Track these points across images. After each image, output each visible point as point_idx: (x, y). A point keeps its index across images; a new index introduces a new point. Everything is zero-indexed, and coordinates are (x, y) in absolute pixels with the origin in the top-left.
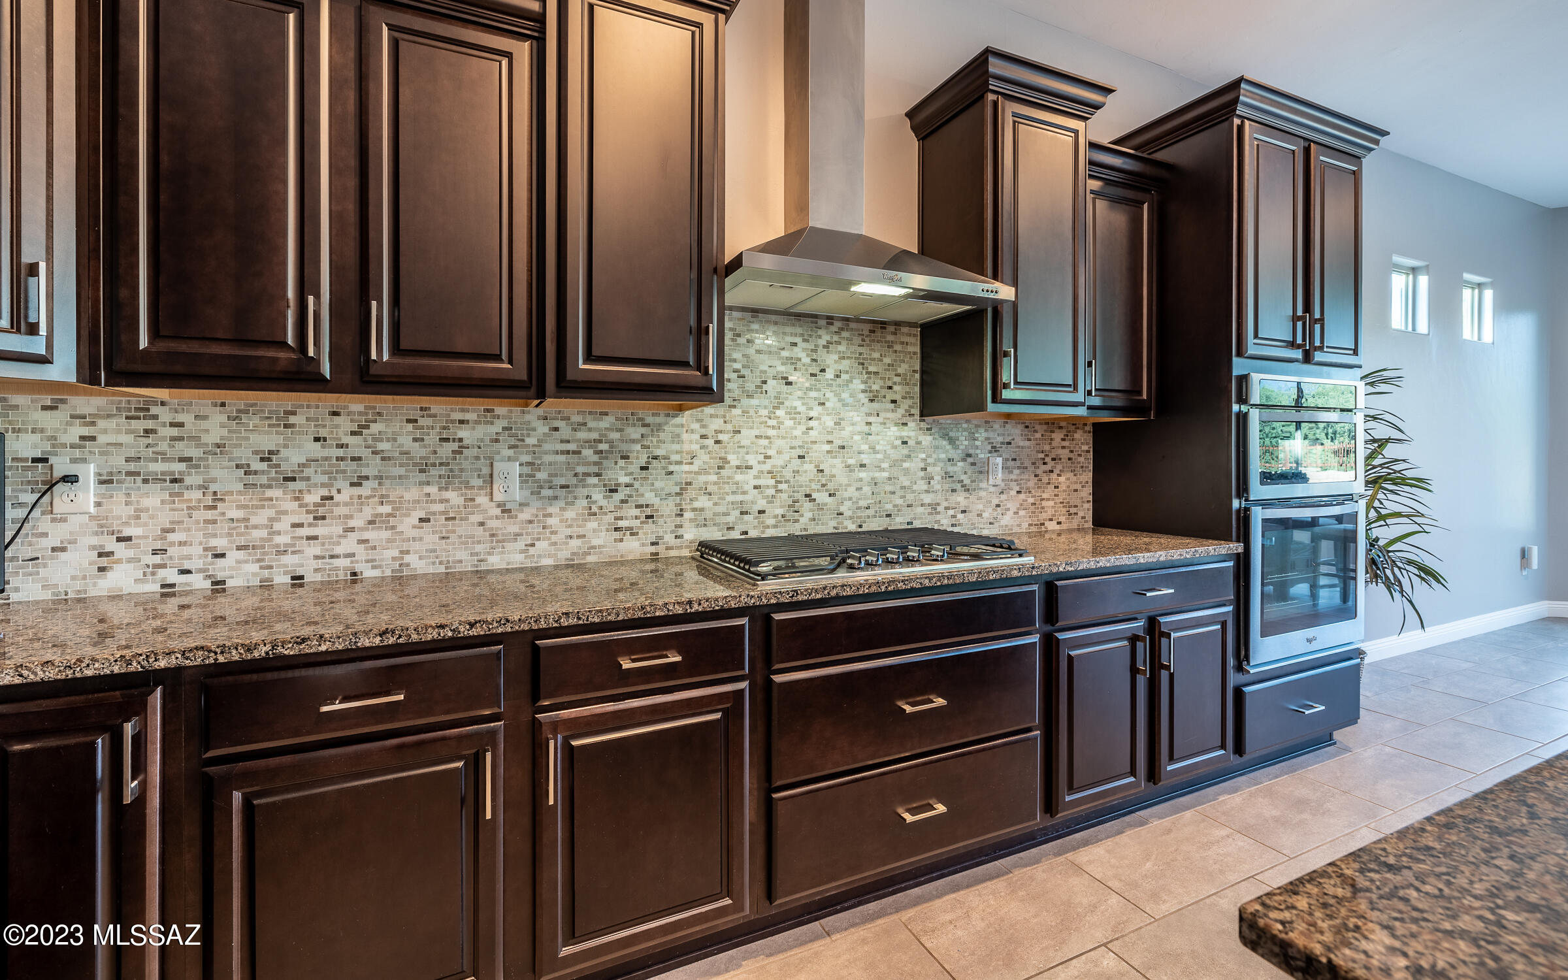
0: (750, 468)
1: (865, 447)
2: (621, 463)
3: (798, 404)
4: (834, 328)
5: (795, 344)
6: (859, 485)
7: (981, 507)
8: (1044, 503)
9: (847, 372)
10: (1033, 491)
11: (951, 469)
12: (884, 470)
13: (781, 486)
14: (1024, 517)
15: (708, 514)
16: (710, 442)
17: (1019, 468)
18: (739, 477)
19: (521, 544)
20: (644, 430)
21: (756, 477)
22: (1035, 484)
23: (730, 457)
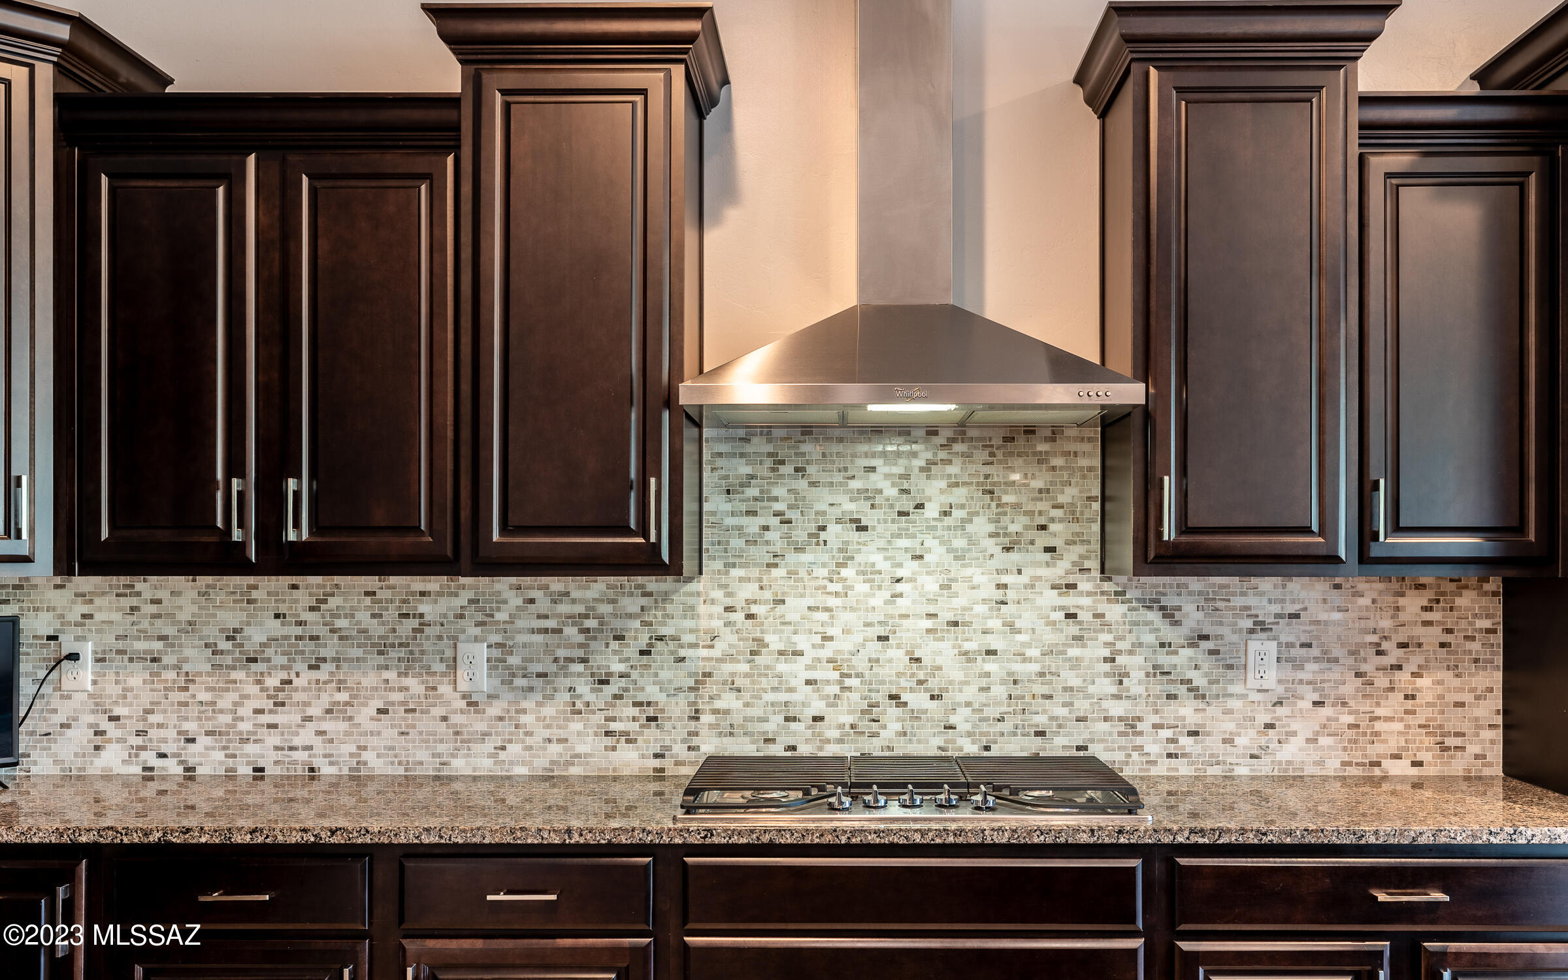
0: (801, 654)
1: (995, 623)
2: (615, 645)
3: (877, 559)
4: (939, 440)
5: (873, 469)
6: (984, 682)
7: (1230, 726)
8: (1379, 726)
9: (962, 507)
10: (1352, 703)
11: (1164, 659)
12: (1030, 660)
13: (848, 682)
14: (1329, 747)
15: (737, 719)
16: (739, 617)
17: (1316, 660)
18: (782, 667)
19: (489, 747)
20: (644, 601)
21: (808, 668)
22: (1357, 690)
23: (768, 638)
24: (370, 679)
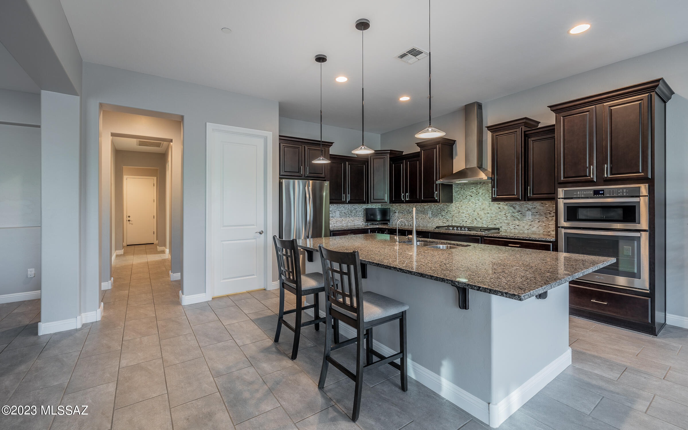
0: (464, 213)
1: (489, 209)
2: (444, 212)
3: (473, 200)
4: (481, 184)
5: (473, 189)
6: (487, 217)
7: (524, 225)
8: (550, 226)
9: (484, 193)
10: (545, 222)
11: (513, 214)
12: (494, 214)
13: (470, 217)
14: (541, 229)
15: (457, 221)
16: (457, 208)
17: (538, 215)
18: (462, 215)
19: (431, 223)
20: (447, 206)
21: (465, 215)
22: (546, 220)
23: (460, 211)
24: (420, 215)
